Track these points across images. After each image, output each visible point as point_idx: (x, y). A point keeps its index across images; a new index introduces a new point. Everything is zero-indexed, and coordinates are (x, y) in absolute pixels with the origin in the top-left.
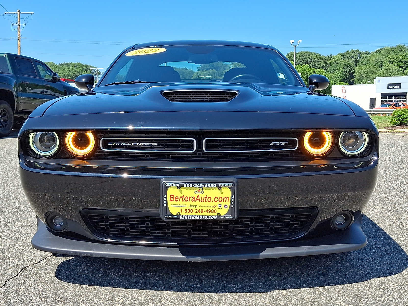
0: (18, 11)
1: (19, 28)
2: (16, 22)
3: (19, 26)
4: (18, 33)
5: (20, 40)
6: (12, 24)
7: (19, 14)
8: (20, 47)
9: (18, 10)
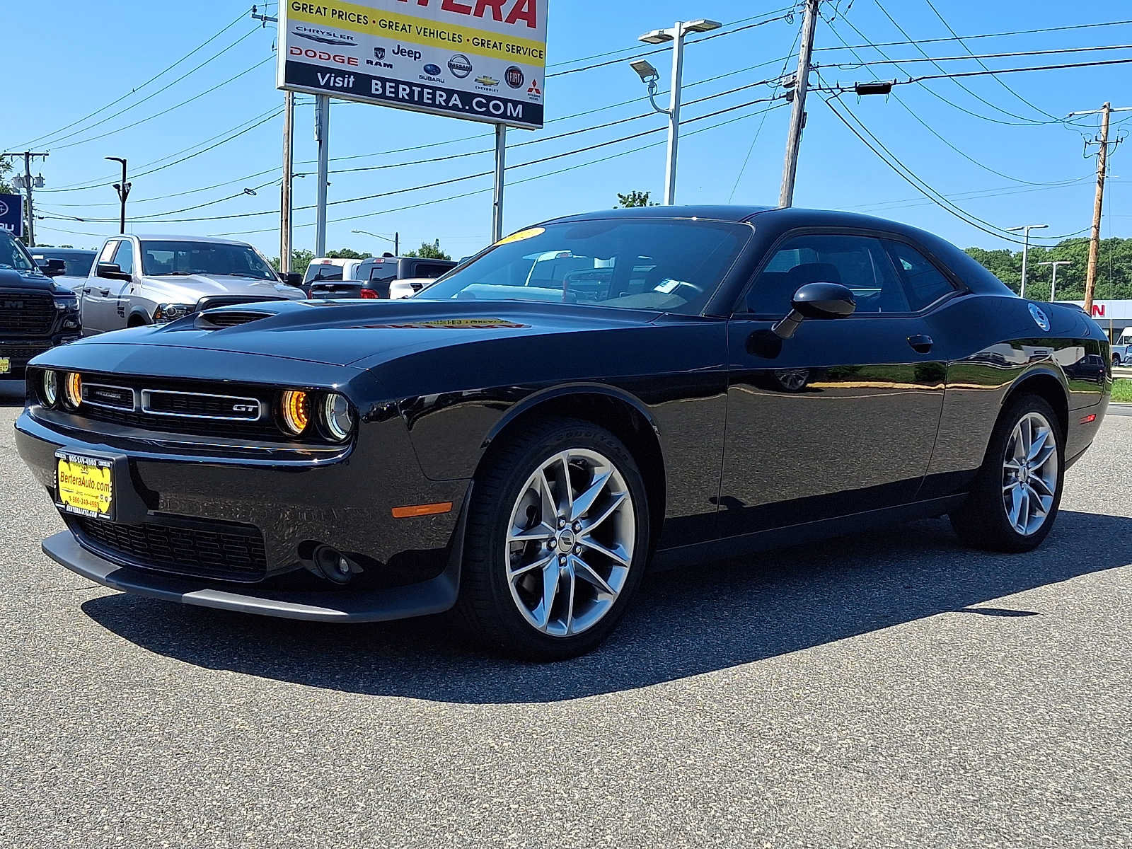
0: (1105, 106)
1: (1103, 152)
2: (1096, 137)
3: (1104, 145)
4: (1100, 164)
5: (1101, 183)
6: (1086, 143)
7: (1108, 115)
8: (1101, 200)
9: (1105, 103)
